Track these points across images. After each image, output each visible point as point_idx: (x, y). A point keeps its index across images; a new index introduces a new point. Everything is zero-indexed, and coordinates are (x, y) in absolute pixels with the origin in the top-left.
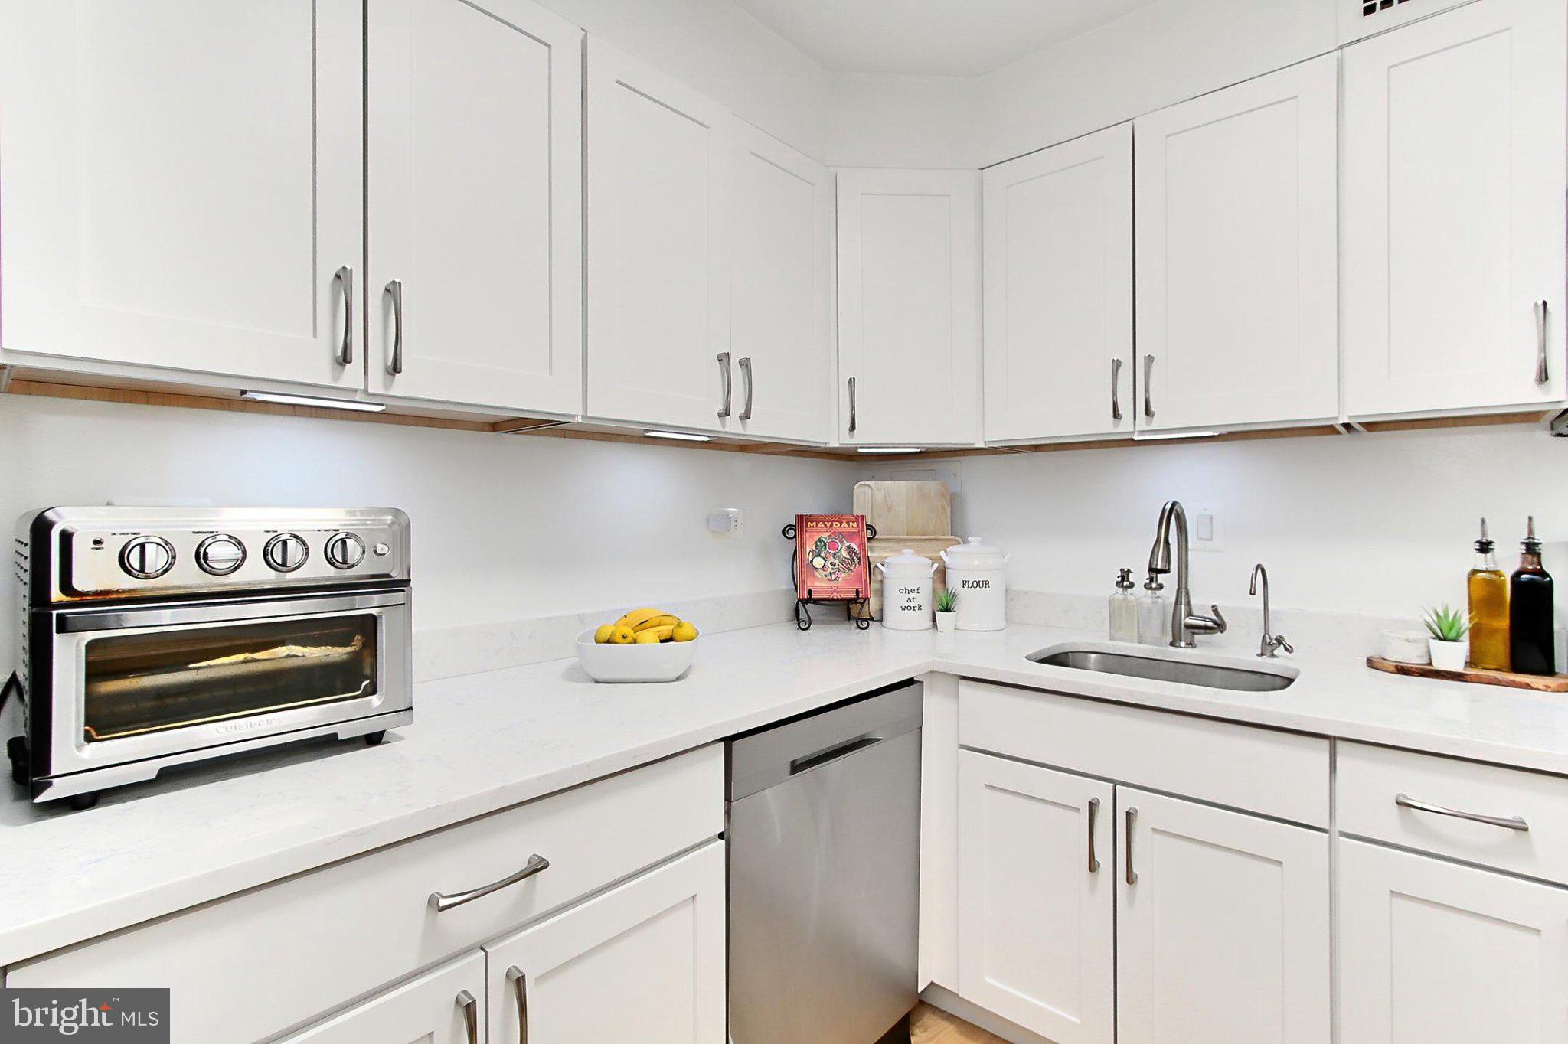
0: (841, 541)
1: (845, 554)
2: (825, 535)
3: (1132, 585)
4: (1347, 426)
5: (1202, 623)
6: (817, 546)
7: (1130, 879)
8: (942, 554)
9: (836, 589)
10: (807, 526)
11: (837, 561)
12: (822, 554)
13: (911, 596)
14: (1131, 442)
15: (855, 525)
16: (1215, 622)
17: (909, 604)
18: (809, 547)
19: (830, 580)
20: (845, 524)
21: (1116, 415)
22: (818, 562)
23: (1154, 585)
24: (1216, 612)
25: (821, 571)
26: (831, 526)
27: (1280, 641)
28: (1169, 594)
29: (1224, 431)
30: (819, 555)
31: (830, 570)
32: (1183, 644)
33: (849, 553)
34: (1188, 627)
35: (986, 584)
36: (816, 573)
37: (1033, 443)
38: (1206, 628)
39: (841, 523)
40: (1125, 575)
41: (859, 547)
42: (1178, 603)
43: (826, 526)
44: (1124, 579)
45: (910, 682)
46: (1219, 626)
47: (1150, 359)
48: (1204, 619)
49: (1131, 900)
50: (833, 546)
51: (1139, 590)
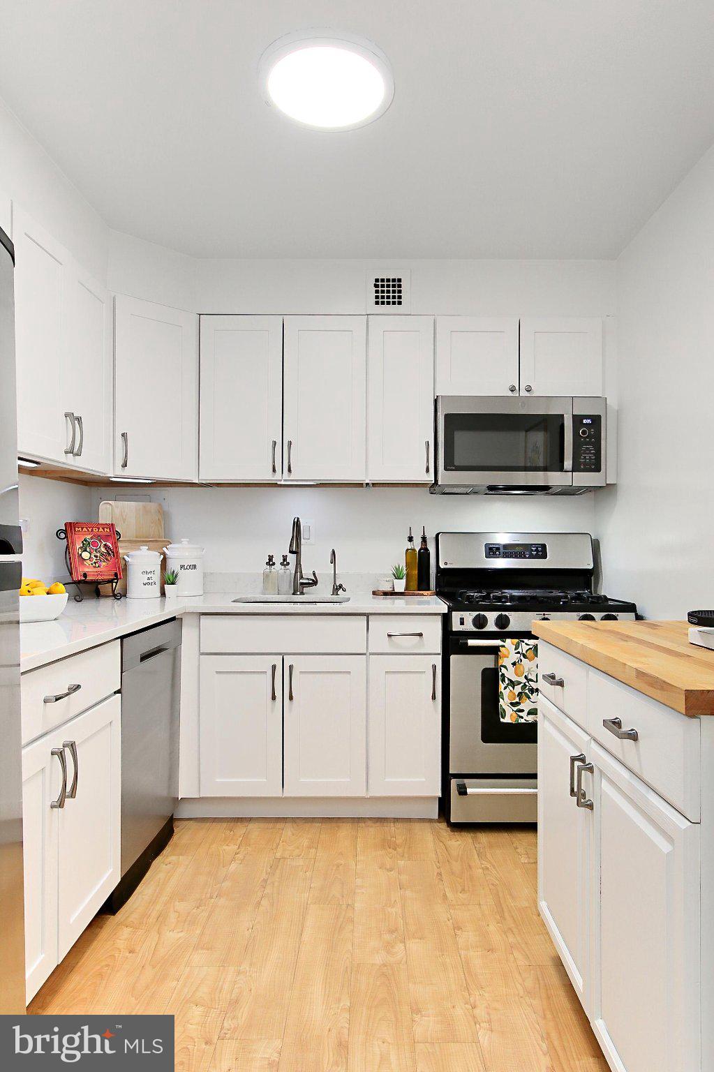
0: (100, 541)
1: (103, 549)
2: (88, 537)
3: (274, 564)
4: (367, 484)
5: (307, 581)
6: (83, 544)
7: (291, 698)
8: (165, 549)
9: (100, 573)
10: (75, 531)
11: (98, 554)
12: (88, 550)
13: (149, 576)
14: (276, 485)
15: (108, 530)
16: (313, 580)
17: (148, 581)
18: (79, 545)
19: (95, 567)
20: (101, 530)
21: (274, 470)
22: (86, 555)
23: (285, 563)
24: (314, 574)
25: (88, 561)
26: (92, 530)
27: (341, 586)
28: (292, 567)
29: (319, 482)
30: (85, 550)
31: (94, 561)
32: (298, 593)
33: (106, 549)
34: (302, 584)
35: (194, 567)
36: (85, 563)
37: (218, 482)
38: (309, 584)
39: (99, 529)
40: (271, 558)
41: (112, 545)
42: (296, 572)
43: (88, 530)
44: (271, 562)
45: (173, 619)
46: (315, 583)
47: (290, 443)
48: (308, 579)
49: (290, 710)
50: (94, 544)
51: (278, 566)
